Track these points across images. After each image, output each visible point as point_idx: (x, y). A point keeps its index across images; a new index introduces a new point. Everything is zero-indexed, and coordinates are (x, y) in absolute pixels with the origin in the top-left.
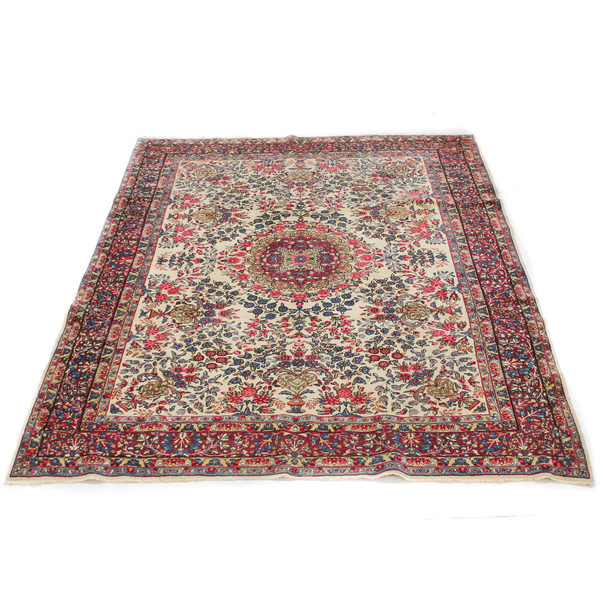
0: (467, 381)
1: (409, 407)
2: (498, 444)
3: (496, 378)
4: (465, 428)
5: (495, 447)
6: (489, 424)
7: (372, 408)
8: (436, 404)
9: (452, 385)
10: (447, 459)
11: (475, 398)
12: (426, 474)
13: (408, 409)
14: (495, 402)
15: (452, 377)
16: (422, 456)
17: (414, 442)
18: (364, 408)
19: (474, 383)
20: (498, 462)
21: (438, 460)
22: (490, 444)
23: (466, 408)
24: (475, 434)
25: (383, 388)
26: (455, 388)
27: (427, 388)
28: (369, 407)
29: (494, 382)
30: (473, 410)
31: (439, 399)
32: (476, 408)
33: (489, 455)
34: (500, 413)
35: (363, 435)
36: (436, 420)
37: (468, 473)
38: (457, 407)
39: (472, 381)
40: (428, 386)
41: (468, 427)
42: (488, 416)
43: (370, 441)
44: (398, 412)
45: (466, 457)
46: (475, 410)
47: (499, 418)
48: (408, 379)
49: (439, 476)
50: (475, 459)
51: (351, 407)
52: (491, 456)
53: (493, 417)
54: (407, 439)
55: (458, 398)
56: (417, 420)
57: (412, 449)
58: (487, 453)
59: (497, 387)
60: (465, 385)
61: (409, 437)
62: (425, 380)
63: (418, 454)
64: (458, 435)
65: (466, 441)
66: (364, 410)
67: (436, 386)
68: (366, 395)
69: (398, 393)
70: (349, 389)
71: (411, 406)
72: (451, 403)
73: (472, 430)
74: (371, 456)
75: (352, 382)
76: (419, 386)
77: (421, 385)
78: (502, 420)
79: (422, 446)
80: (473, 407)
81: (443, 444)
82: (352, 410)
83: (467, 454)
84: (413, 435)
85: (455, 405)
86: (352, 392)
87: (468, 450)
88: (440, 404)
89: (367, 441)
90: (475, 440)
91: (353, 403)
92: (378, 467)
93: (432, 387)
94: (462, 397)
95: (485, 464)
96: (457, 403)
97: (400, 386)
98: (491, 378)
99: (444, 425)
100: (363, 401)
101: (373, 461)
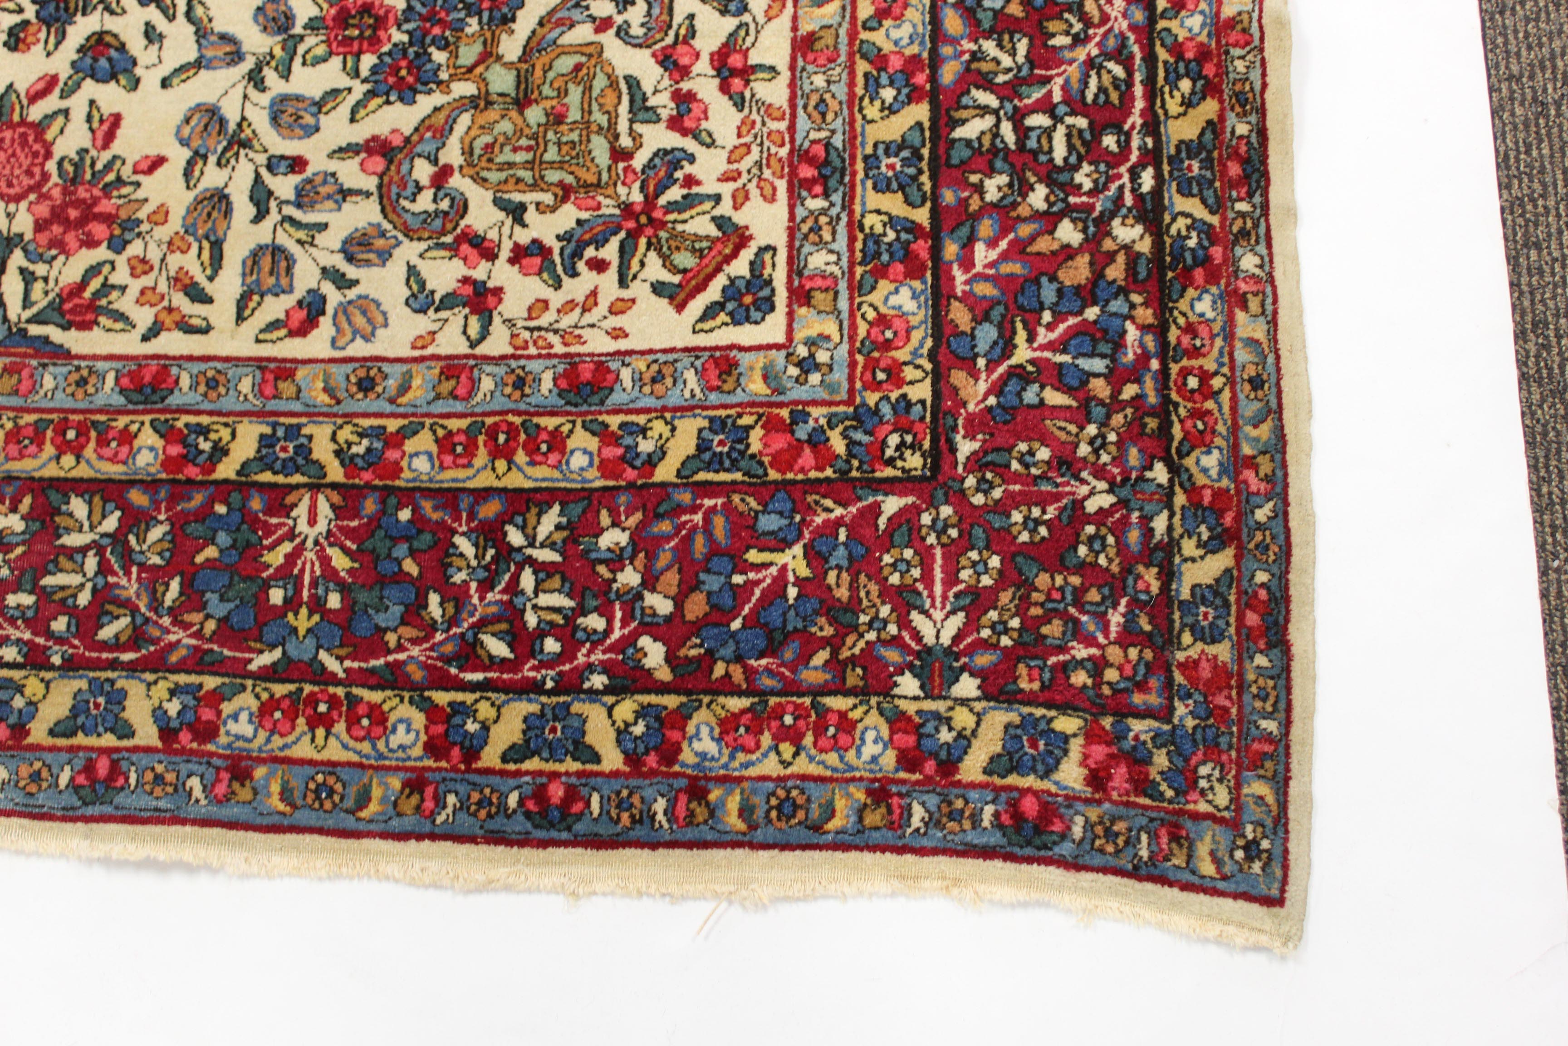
0: (703, 66)
1: (342, 282)
2: (792, 592)
3: (878, 38)
4: (629, 457)
5: (774, 616)
6: (772, 425)
7: (135, 286)
8: (490, 255)
9: (610, 100)
10: (485, 710)
11: (725, 208)
12: (350, 822)
13: (333, 297)
14: (841, 244)
15: (623, 33)
16: (353, 678)
17: (325, 560)
18: (95, 284)
19: (747, 72)
20: (766, 739)
21: (432, 712)
22: (751, 584)
23: (658, 288)
24: (679, 510)
25: (222, 122)
26: (623, 126)
27: (465, 120)
28: (122, 275)
29: (862, 67)
30: (697, 306)
31: (517, 213)
32: (713, 292)
33: (727, 687)
34: (852, 339)
35: (54, 497)
36: (474, 385)
37: (580, 827)
38: (608, 282)
39: (735, 60)
40: (474, 100)
41: (646, 446)
42: (780, 357)
43: (84, 550)
44: (273, 325)
45: (593, 695)
46: (709, 313)
47: (840, 375)
48: (374, 43)
49: (420, 837)
50: (642, 713)
51: (28, 277)
52: (739, 693)
53: (807, 365)
54: (291, 535)
55: (627, 209)
56: (366, 386)
57: (303, 621)
58: (719, 670)
59: (872, 111)
60: (690, 97)
61: (302, 526)
62: (468, 54)
63: (333, 665)
64: (576, 509)
65: (616, 561)
66: (92, 307)
67: (522, 102)
68: (120, 181)
69: (297, 164)
70: (39, 128)
71: (352, 272)
72: (578, 254)
73: (665, 472)
74: (71, 666)
75: (65, 72)
76: (425, 104)
77: (438, 99)
78: (851, 391)
79: (363, 597)
80: (702, 287)
81: (486, 586)
82: (27, 303)
83: (606, 668)
84: (324, 509)
85: (599, 266)
86: (48, 155)
87: (617, 634)
88: (519, 255)
89: (70, 552)
90: (664, 558)
91: (43, 238)
92: (89, 769)
93: (492, 114)
94: (650, 202)
95: (687, 756)
96: (610, 251)
97: (319, 106)
98: (853, 35)
99: (512, 431)
100: (99, 230)
101: (75, 712)
